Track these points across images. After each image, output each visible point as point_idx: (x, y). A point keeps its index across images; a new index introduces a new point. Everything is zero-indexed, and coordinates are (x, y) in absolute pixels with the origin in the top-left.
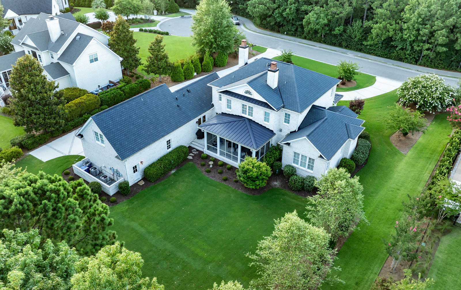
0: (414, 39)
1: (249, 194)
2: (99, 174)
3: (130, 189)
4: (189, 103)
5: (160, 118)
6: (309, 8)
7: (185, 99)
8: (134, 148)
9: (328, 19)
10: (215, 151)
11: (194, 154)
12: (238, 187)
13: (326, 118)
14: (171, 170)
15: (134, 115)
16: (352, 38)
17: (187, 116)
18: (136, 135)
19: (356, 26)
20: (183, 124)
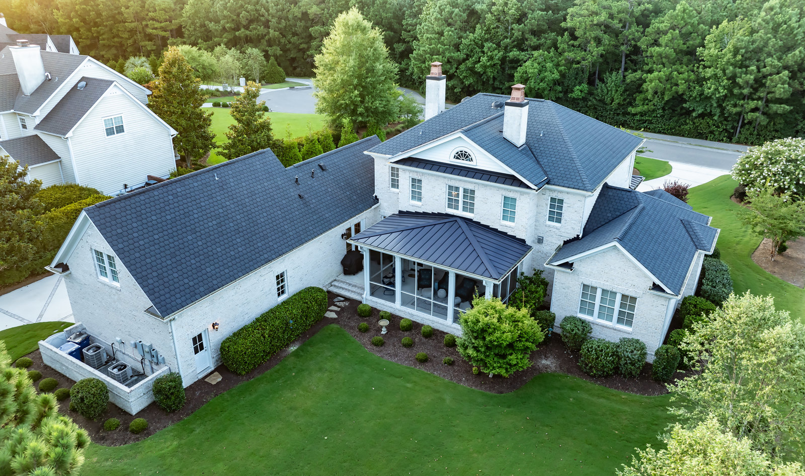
0: (726, 94)
1: (488, 393)
2: (107, 362)
3: (183, 394)
4: (324, 192)
5: (259, 221)
6: (522, 55)
7: (316, 184)
8: (196, 286)
9: (560, 72)
10: (390, 296)
11: (339, 307)
12: (457, 375)
13: (641, 206)
14: (288, 345)
15: (195, 211)
16: (606, 104)
17: (321, 218)
18: (202, 257)
19: (612, 82)
20: (313, 236)
